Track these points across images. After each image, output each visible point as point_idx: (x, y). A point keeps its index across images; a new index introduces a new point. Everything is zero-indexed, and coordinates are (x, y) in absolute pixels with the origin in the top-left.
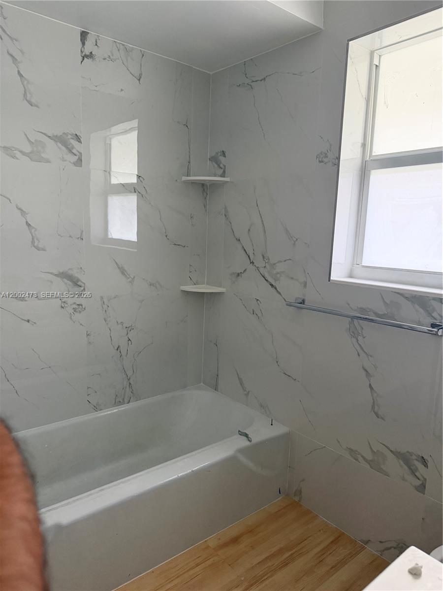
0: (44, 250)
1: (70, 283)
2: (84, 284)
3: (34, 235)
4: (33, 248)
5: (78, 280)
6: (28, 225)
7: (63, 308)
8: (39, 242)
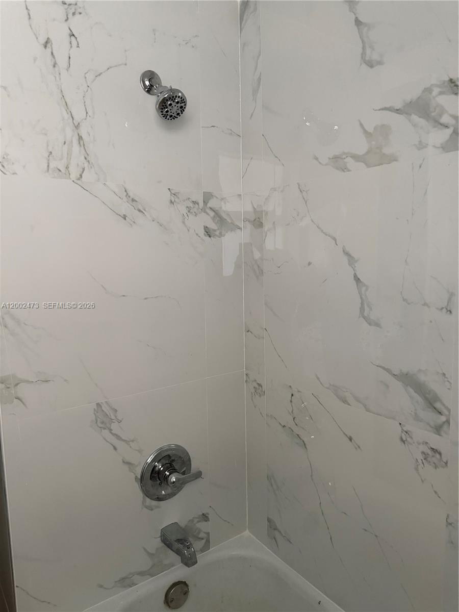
0: (377, 325)
1: (420, 399)
2: (449, 410)
3: (363, 297)
4: (362, 318)
5: (437, 398)
6: (357, 280)
7: (404, 442)
8: (371, 309)
